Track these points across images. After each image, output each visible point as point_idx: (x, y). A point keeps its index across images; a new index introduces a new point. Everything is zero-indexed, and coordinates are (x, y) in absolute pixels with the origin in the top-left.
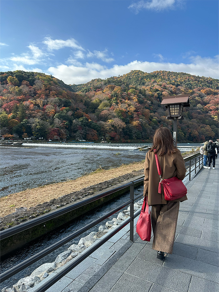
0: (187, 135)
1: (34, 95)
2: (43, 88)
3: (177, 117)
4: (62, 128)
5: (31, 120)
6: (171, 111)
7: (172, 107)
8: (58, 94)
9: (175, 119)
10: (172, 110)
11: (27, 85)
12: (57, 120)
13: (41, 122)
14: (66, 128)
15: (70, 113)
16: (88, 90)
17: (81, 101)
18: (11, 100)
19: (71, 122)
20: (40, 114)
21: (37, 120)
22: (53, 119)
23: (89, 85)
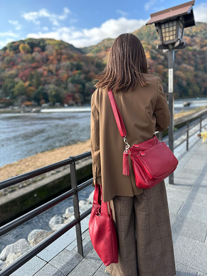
0: (203, 90)
1: (46, 61)
2: (54, 53)
3: (173, 44)
4: (76, 92)
5: (47, 87)
6: (164, 35)
7: (165, 28)
8: (70, 58)
9: (171, 47)
10: (165, 32)
11: (39, 52)
12: (70, 85)
13: (56, 88)
14: (80, 92)
15: (82, 76)
16: (99, 51)
17: (93, 63)
18: (26, 69)
19: (84, 85)
20: (54, 80)
21: (52, 86)
22: (67, 84)
23: (100, 45)
